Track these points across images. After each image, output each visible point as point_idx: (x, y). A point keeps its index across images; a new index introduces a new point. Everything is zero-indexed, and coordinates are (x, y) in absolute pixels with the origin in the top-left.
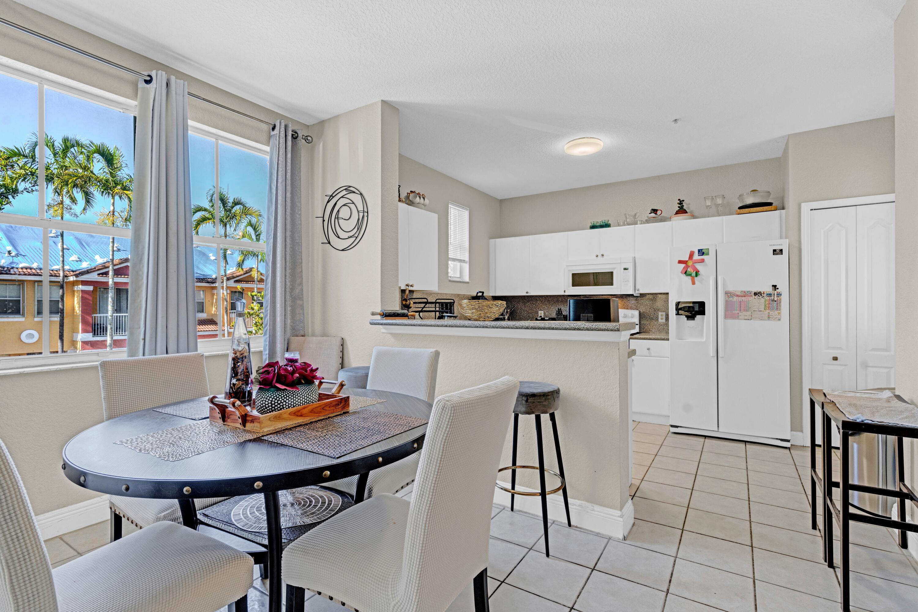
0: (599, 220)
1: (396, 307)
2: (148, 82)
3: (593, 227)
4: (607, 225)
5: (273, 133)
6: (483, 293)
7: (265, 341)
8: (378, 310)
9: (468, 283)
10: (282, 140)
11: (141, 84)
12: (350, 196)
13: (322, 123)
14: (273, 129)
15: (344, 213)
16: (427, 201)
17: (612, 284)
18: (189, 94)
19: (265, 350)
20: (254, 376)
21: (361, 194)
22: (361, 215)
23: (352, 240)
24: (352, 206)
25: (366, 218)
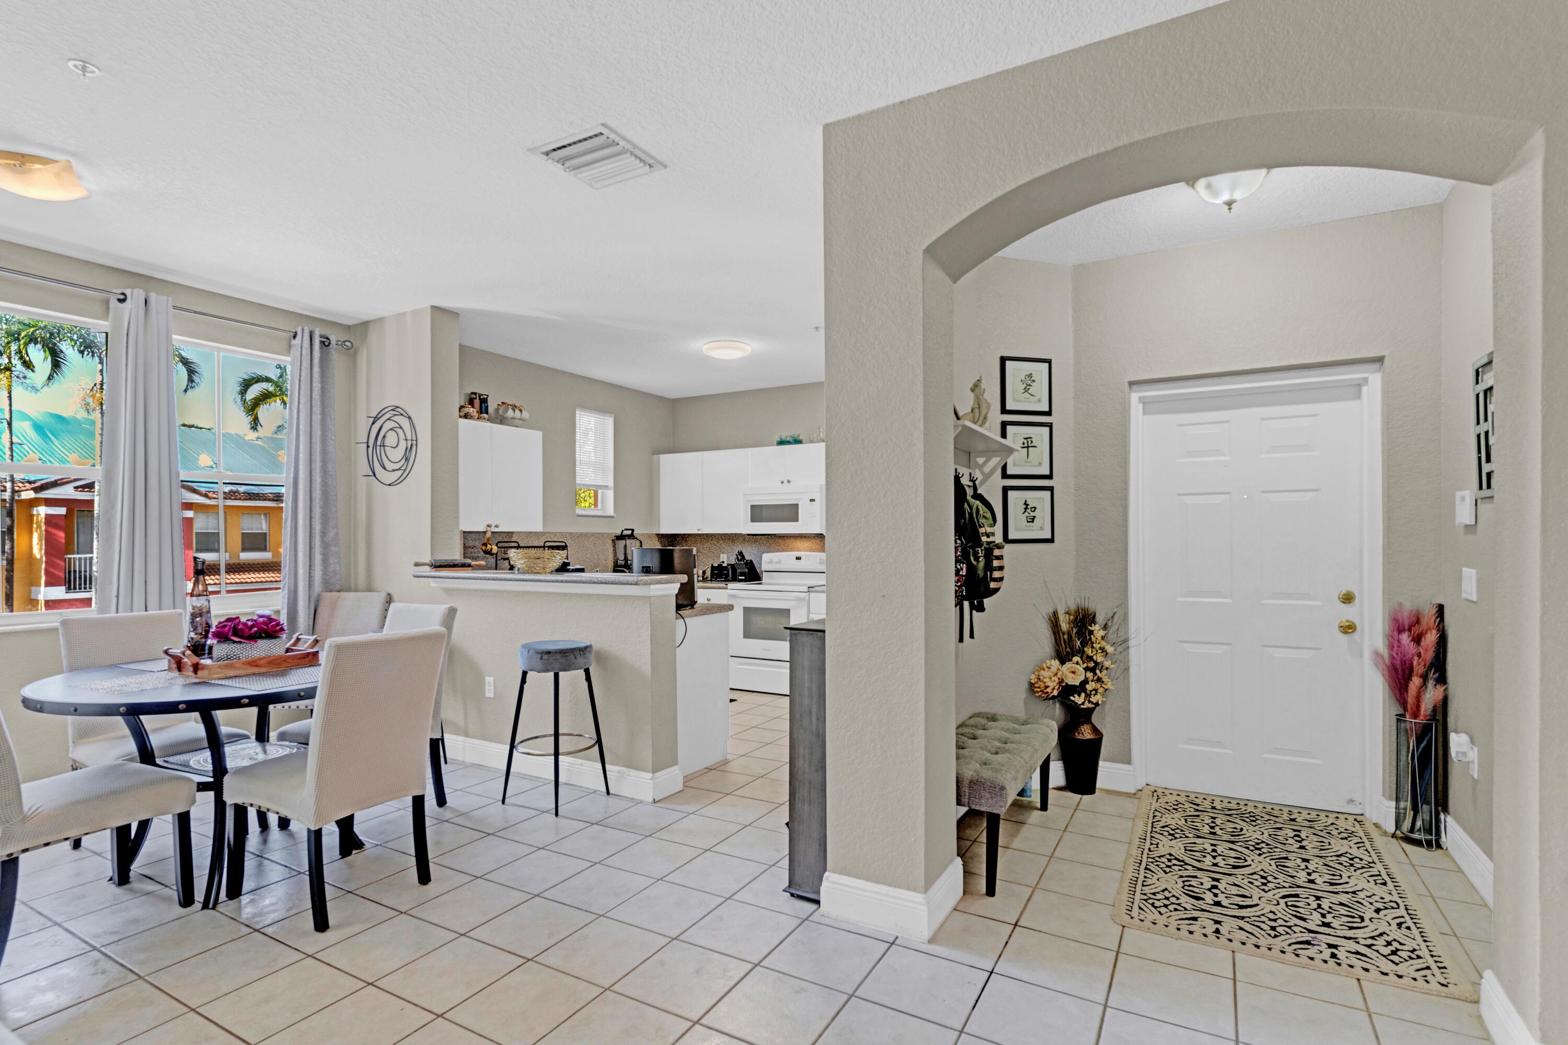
0: (786, 434)
1: (456, 555)
2: (122, 301)
3: (781, 443)
4: (798, 441)
5: (294, 342)
6: (633, 530)
7: (283, 598)
8: (427, 559)
9: (612, 517)
10: (306, 352)
11: (114, 303)
12: (399, 419)
13: (365, 325)
14: (295, 337)
15: (391, 439)
16: (525, 415)
17: (796, 520)
18: (175, 307)
19: (283, 608)
20: (213, 629)
21: (409, 418)
22: (409, 443)
23: (400, 472)
24: (399, 431)
25: (414, 447)
